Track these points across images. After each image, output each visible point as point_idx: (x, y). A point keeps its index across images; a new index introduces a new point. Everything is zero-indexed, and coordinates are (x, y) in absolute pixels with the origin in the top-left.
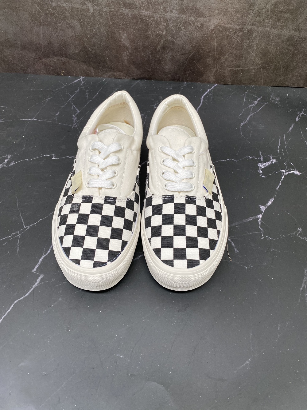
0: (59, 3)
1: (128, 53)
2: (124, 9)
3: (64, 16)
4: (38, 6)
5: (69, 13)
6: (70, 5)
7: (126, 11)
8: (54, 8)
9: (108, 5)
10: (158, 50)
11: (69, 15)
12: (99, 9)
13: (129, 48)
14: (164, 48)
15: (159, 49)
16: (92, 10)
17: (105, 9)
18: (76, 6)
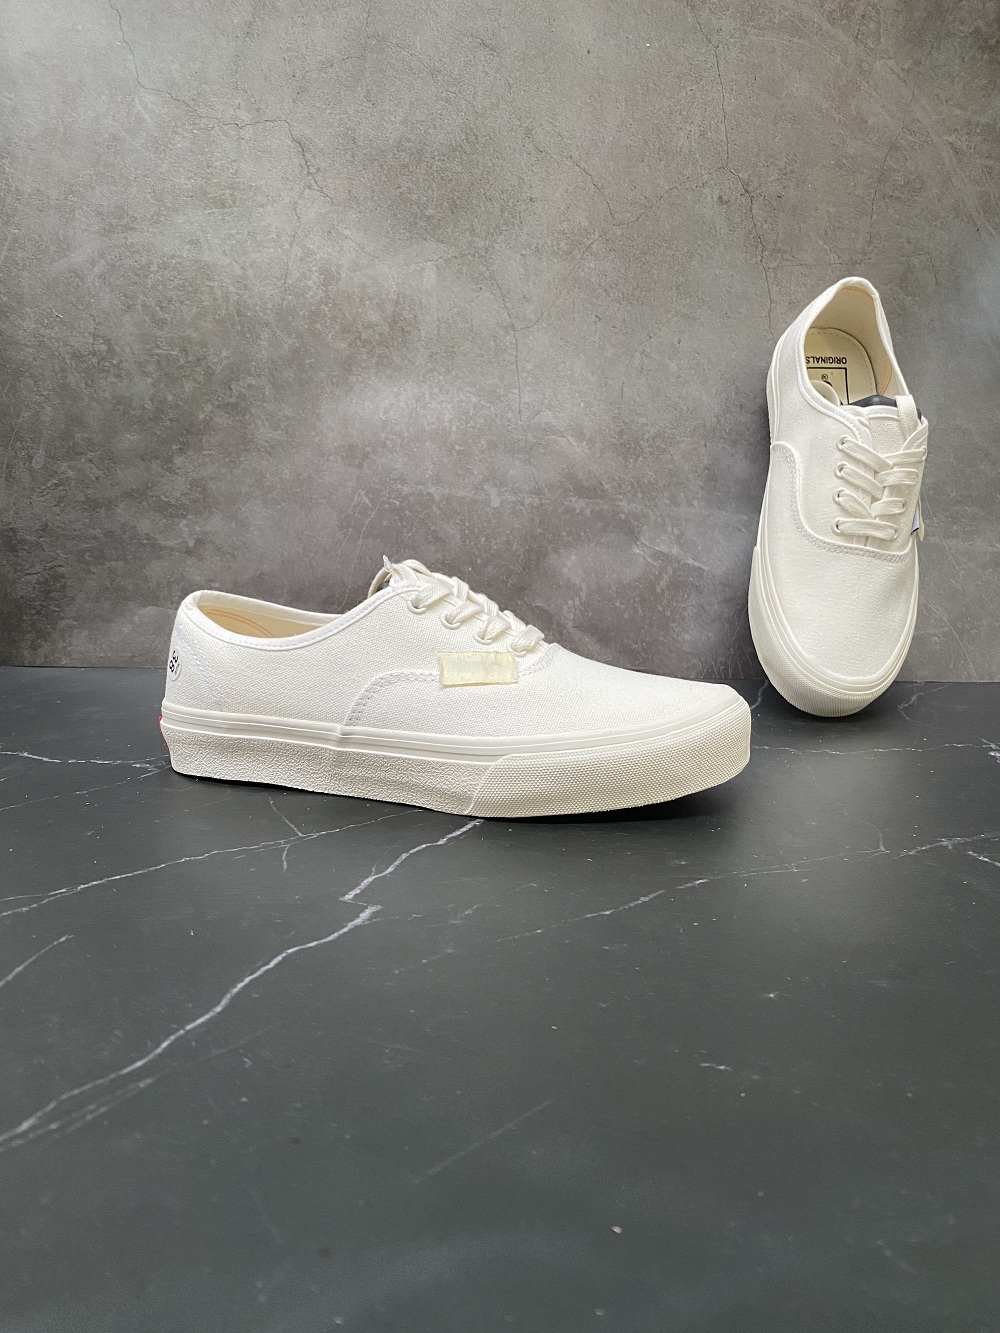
0: (422, 487)
1: (578, 603)
2: (574, 499)
3: (427, 514)
4: (366, 494)
5: (440, 508)
6: (447, 492)
7: (578, 504)
8: (406, 497)
9: (538, 492)
10: (658, 590)
11: (439, 512)
12: (514, 498)
13: (581, 589)
14: (675, 586)
15: (662, 590)
16: (496, 502)
17: (528, 501)
18: (460, 494)
